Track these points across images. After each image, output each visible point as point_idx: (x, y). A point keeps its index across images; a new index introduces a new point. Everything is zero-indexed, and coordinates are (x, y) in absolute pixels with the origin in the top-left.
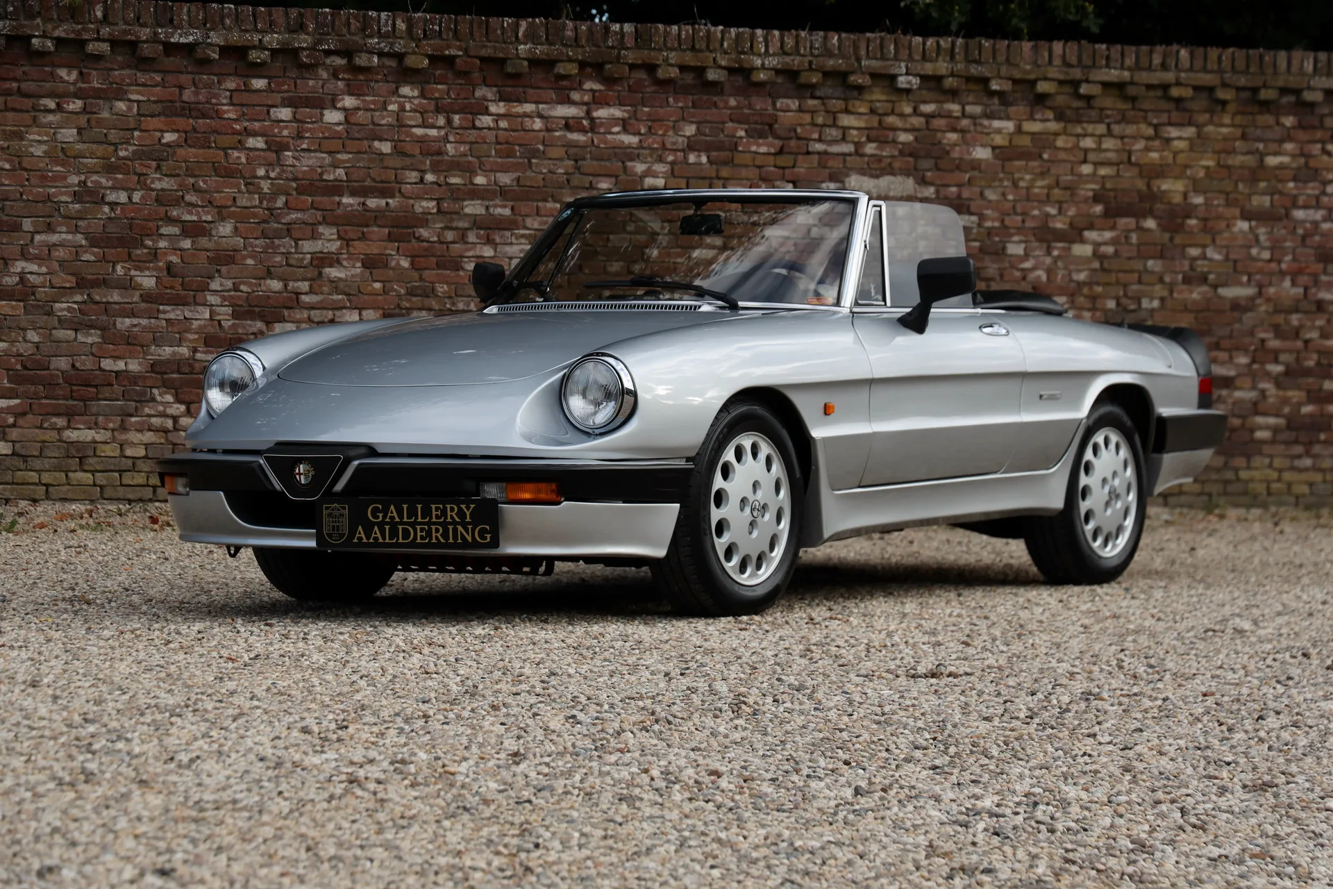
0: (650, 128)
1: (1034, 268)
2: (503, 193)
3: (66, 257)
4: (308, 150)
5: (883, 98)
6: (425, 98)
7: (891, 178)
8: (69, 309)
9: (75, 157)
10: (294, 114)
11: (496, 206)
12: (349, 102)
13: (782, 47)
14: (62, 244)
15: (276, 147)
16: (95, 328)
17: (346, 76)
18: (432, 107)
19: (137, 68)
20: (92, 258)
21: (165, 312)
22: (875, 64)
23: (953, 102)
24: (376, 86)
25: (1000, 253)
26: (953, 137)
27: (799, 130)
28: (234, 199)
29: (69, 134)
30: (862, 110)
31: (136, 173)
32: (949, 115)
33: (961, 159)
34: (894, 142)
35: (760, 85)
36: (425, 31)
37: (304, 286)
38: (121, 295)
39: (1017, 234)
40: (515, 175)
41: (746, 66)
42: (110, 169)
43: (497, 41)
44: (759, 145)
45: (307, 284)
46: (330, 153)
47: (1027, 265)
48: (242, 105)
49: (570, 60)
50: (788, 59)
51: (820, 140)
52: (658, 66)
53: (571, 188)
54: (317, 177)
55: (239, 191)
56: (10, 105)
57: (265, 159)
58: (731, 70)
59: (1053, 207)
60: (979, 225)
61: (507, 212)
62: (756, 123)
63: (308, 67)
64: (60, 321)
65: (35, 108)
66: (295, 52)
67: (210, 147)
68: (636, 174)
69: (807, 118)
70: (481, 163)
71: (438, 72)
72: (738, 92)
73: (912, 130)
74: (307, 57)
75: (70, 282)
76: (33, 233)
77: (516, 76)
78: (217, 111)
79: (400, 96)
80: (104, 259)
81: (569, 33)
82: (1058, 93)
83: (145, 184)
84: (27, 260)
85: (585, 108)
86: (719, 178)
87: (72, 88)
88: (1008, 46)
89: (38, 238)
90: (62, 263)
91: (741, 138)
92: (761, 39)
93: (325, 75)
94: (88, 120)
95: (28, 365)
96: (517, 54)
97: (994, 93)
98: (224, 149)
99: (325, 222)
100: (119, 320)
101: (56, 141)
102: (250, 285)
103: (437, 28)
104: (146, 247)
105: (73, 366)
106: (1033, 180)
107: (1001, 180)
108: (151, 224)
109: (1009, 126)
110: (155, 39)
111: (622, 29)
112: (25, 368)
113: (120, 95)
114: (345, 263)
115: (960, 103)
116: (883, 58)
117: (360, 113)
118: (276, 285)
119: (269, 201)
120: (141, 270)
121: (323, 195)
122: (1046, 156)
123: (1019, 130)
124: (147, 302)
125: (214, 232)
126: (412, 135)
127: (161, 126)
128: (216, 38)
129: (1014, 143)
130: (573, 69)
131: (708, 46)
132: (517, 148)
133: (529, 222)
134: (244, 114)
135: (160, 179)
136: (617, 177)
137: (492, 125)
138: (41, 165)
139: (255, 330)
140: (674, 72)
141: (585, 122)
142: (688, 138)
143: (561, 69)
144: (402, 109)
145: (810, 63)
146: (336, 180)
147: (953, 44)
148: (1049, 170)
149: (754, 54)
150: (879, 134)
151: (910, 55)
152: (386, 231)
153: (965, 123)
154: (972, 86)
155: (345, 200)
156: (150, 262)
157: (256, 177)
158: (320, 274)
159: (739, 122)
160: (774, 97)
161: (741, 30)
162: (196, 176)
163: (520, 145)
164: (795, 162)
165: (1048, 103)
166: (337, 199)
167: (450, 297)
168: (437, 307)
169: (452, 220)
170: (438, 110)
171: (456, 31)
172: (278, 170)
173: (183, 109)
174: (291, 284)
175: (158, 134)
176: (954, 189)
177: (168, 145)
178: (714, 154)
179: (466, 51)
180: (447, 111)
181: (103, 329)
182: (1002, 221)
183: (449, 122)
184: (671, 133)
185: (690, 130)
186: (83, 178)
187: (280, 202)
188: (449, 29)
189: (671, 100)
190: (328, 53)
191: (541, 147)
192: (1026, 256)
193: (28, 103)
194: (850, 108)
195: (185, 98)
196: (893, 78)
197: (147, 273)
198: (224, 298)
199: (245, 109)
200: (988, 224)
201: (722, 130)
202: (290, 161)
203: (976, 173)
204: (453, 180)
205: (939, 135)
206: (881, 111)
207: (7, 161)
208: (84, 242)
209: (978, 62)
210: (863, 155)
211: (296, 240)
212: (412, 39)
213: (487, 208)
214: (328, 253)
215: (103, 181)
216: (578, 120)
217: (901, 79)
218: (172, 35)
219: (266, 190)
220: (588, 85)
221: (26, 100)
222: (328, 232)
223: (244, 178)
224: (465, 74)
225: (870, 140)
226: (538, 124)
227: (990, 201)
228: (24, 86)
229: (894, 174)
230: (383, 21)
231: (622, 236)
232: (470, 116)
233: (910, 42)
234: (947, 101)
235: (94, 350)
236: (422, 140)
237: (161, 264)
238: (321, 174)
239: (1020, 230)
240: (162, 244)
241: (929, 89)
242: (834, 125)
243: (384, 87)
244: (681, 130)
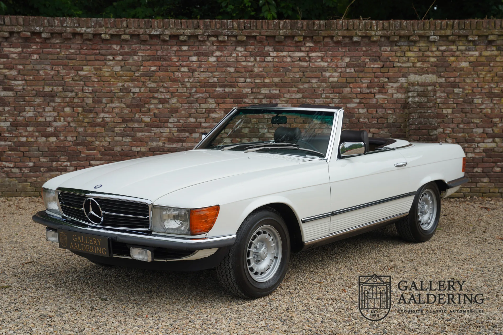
0: (332, 60)
1: (486, 108)
2: (276, 85)
3: (119, 112)
4: (203, 72)
5: (424, 45)
6: (247, 51)
7: (427, 75)
8: (120, 130)
9: (120, 76)
10: (198, 58)
11: (273, 90)
12: (218, 53)
13: (383, 27)
14: (117, 107)
15: (193, 71)
16: (129, 136)
17: (217, 44)
18: (248, 54)
19: (141, 44)
20: (127, 112)
21: (153, 130)
22: (421, 32)
23: (453, 45)
24: (228, 48)
25: (471, 102)
26: (453, 59)
27: (390, 58)
28: (177, 90)
29: (118, 68)
30: (416, 50)
31: (142, 82)
32: (451, 50)
33: (456, 67)
34: (428, 61)
35: (375, 42)
36: (244, 27)
37: (203, 120)
38: (138, 125)
39: (479, 95)
40: (280, 79)
41: (368, 35)
42: (132, 80)
43: (272, 29)
44: (374, 65)
45: (204, 119)
46: (212, 72)
47: (483, 107)
48: (179, 56)
49: (300, 36)
50: (385, 32)
51: (399, 62)
52: (334, 36)
53: (302, 82)
54: (206, 81)
55: (179, 87)
56: (96, 58)
57: (188, 75)
58: (363, 37)
59: (494, 84)
60: (463, 92)
61: (277, 92)
62: (373, 56)
63: (202, 41)
64: (117, 134)
65: (106, 60)
66: (196, 36)
67: (168, 72)
68: (326, 77)
69: (394, 53)
70: (267, 74)
71: (251, 42)
72: (367, 45)
73: (436, 57)
74: (201, 38)
75: (120, 120)
76: (107, 104)
77: (280, 42)
78: (170, 59)
79: (237, 51)
80: (131, 112)
81: (299, 25)
82: (497, 40)
83: (145, 85)
84: (105, 113)
85: (307, 53)
86: (359, 77)
87: (119, 52)
88: (477, 22)
89: (108, 105)
90: (117, 114)
91: (367, 62)
92: (375, 24)
93: (209, 44)
94: (124, 63)
95: (106, 149)
96: (279, 34)
97: (471, 41)
98: (173, 72)
99: (210, 97)
100: (137, 133)
101: (113, 71)
102: (183, 120)
103: (249, 25)
104: (146, 108)
105: (122, 149)
106: (486, 74)
107: (473, 75)
108: (147, 99)
109: (477, 53)
110: (145, 33)
111: (320, 23)
112: (105, 150)
113: (135, 53)
114: (218, 112)
115: (456, 46)
116: (424, 30)
117: (222, 58)
118: (193, 120)
119: (189, 90)
120: (145, 115)
121: (209, 87)
122: (492, 65)
123: (481, 55)
124: (147, 127)
125: (170, 102)
126: (241, 65)
127: (150, 64)
128: (167, 32)
129: (478, 60)
130: (301, 39)
131: (353, 28)
132: (281, 68)
133: (286, 95)
134: (180, 59)
135: (150, 83)
136: (319, 78)
137: (271, 60)
138: (109, 80)
139: (186, 136)
140: (340, 38)
141: (307, 58)
142: (347, 63)
143: (297, 39)
144: (238, 56)
145: (394, 33)
146: (214, 82)
147: (453, 23)
148: (493, 70)
149: (372, 30)
150: (423, 59)
151: (435, 28)
152: (232, 100)
153: (458, 53)
154: (461, 39)
155: (217, 89)
156: (148, 113)
157: (185, 82)
158: (209, 116)
159: (367, 56)
160: (380, 46)
161: (367, 21)
162: (163, 82)
163: (282, 67)
164: (389, 70)
165: (493, 44)
166: (214, 89)
167: (257, 123)
168: (252, 127)
169: (256, 95)
170: (251, 55)
171: (256, 26)
172: (192, 79)
173: (158, 58)
174: (198, 120)
175: (149, 67)
176: (452, 79)
177: (153, 71)
178: (356, 69)
179: (260, 33)
180: (255, 56)
181: (132, 136)
182: (473, 91)
183: (255, 59)
184: (340, 61)
185: (347, 60)
186: (123, 84)
187: (194, 90)
188: (253, 25)
189: (340, 49)
190: (209, 36)
191: (290, 68)
192: (482, 103)
193: (103, 58)
194: (411, 49)
195: (158, 54)
196: (428, 37)
197: (147, 117)
198: (174, 125)
199: (180, 58)
200: (467, 91)
201: (360, 59)
202: (197, 76)
203: (462, 72)
204: (257, 81)
205: (447, 58)
206: (423, 50)
207: (96, 78)
208: (124, 106)
209: (464, 29)
210: (415, 67)
211: (200, 104)
212: (240, 30)
213: (270, 91)
214: (212, 108)
215: (130, 84)
216: (304, 57)
217: (431, 37)
218: (151, 32)
219: (188, 86)
220: (308, 44)
221: (102, 57)
222: (211, 101)
223: (181, 82)
224: (261, 42)
225: (418, 61)
226: (289, 59)
227: (467, 83)
228: (101, 51)
229: (428, 74)
230: (229, 24)
231: (321, 99)
232: (263, 57)
233: (435, 23)
234: (450, 45)
235: (129, 144)
236: (245, 67)
237: (152, 113)
238: (208, 80)
239: (480, 93)
240: (152, 106)
241: (443, 41)
242: (404, 56)
243: (231, 48)
244: (343, 60)
